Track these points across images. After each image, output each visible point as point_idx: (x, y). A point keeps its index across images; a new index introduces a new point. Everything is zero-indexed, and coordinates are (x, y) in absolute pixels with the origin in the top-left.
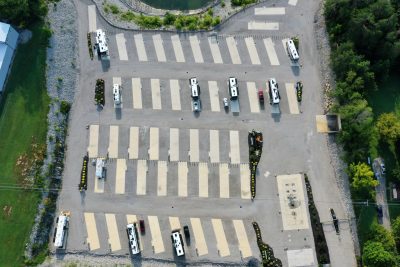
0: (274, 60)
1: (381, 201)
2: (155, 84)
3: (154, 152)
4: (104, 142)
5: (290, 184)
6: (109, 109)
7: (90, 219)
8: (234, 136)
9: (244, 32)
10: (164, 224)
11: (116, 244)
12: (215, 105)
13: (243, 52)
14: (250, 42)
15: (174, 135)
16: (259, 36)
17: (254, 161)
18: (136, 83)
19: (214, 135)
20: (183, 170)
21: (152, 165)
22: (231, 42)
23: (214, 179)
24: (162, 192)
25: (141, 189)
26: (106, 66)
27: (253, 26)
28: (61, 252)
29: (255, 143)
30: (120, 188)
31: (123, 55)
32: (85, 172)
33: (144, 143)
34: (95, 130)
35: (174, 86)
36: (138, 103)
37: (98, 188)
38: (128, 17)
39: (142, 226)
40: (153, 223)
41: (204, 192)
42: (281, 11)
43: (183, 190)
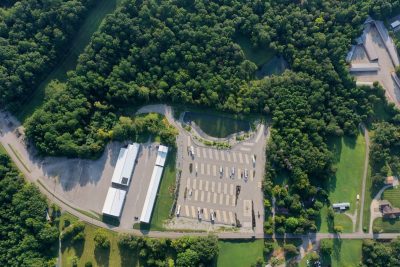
0: (248, 162)
1: (273, 211)
2: (208, 166)
3: (207, 188)
4: (192, 184)
5: (247, 203)
6: (193, 173)
7: (187, 207)
8: (232, 186)
9: (239, 150)
10: (208, 211)
11: (194, 215)
12: (227, 175)
13: (238, 157)
14: (240, 155)
15: (213, 184)
16: (244, 153)
17: (237, 194)
18: (203, 165)
19: (226, 185)
20: (215, 195)
21: (206, 193)
22: (234, 154)
23: (224, 198)
24: (209, 201)
25: (202, 199)
26: (193, 158)
27: (243, 149)
28: (178, 216)
29: (238, 189)
30: (196, 199)
31: (199, 155)
32: (185, 193)
33: (204, 185)
34: (189, 180)
35: (215, 167)
36: (203, 172)
37: (189, 198)
38: (201, 141)
39: (202, 211)
40: (205, 210)
41: (221, 202)
42: (252, 144)
43: (215, 202)
